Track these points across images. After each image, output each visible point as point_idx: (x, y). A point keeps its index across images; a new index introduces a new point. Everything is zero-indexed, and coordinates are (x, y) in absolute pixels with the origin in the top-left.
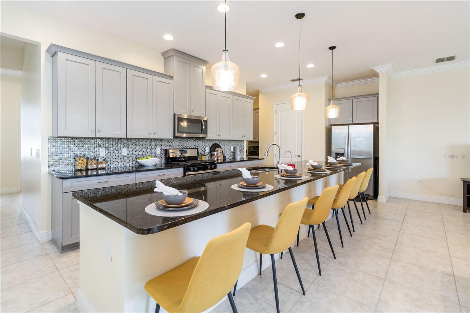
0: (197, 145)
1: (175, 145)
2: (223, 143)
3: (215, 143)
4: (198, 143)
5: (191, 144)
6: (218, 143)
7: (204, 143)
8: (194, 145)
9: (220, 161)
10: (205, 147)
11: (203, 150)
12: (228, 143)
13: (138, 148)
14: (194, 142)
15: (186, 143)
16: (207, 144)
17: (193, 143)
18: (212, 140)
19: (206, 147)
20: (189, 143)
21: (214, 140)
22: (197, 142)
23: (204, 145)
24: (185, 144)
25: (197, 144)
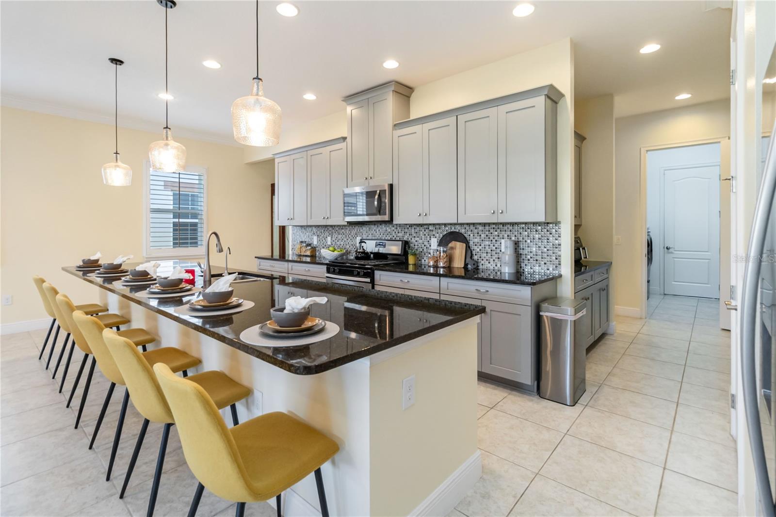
0: (415, 235)
1: (379, 234)
2: (476, 231)
3: (453, 230)
4: (416, 231)
5: (403, 232)
6: (463, 231)
7: (427, 230)
8: (408, 234)
9: (442, 270)
10: (430, 239)
11: (426, 243)
12: (492, 231)
13: (340, 236)
14: (408, 228)
15: (395, 230)
16: (434, 233)
17: (406, 230)
18: (445, 225)
19: (432, 239)
20: (400, 230)
21: (451, 224)
22: (415, 228)
23: (427, 235)
24: (394, 232)
25: (413, 233)
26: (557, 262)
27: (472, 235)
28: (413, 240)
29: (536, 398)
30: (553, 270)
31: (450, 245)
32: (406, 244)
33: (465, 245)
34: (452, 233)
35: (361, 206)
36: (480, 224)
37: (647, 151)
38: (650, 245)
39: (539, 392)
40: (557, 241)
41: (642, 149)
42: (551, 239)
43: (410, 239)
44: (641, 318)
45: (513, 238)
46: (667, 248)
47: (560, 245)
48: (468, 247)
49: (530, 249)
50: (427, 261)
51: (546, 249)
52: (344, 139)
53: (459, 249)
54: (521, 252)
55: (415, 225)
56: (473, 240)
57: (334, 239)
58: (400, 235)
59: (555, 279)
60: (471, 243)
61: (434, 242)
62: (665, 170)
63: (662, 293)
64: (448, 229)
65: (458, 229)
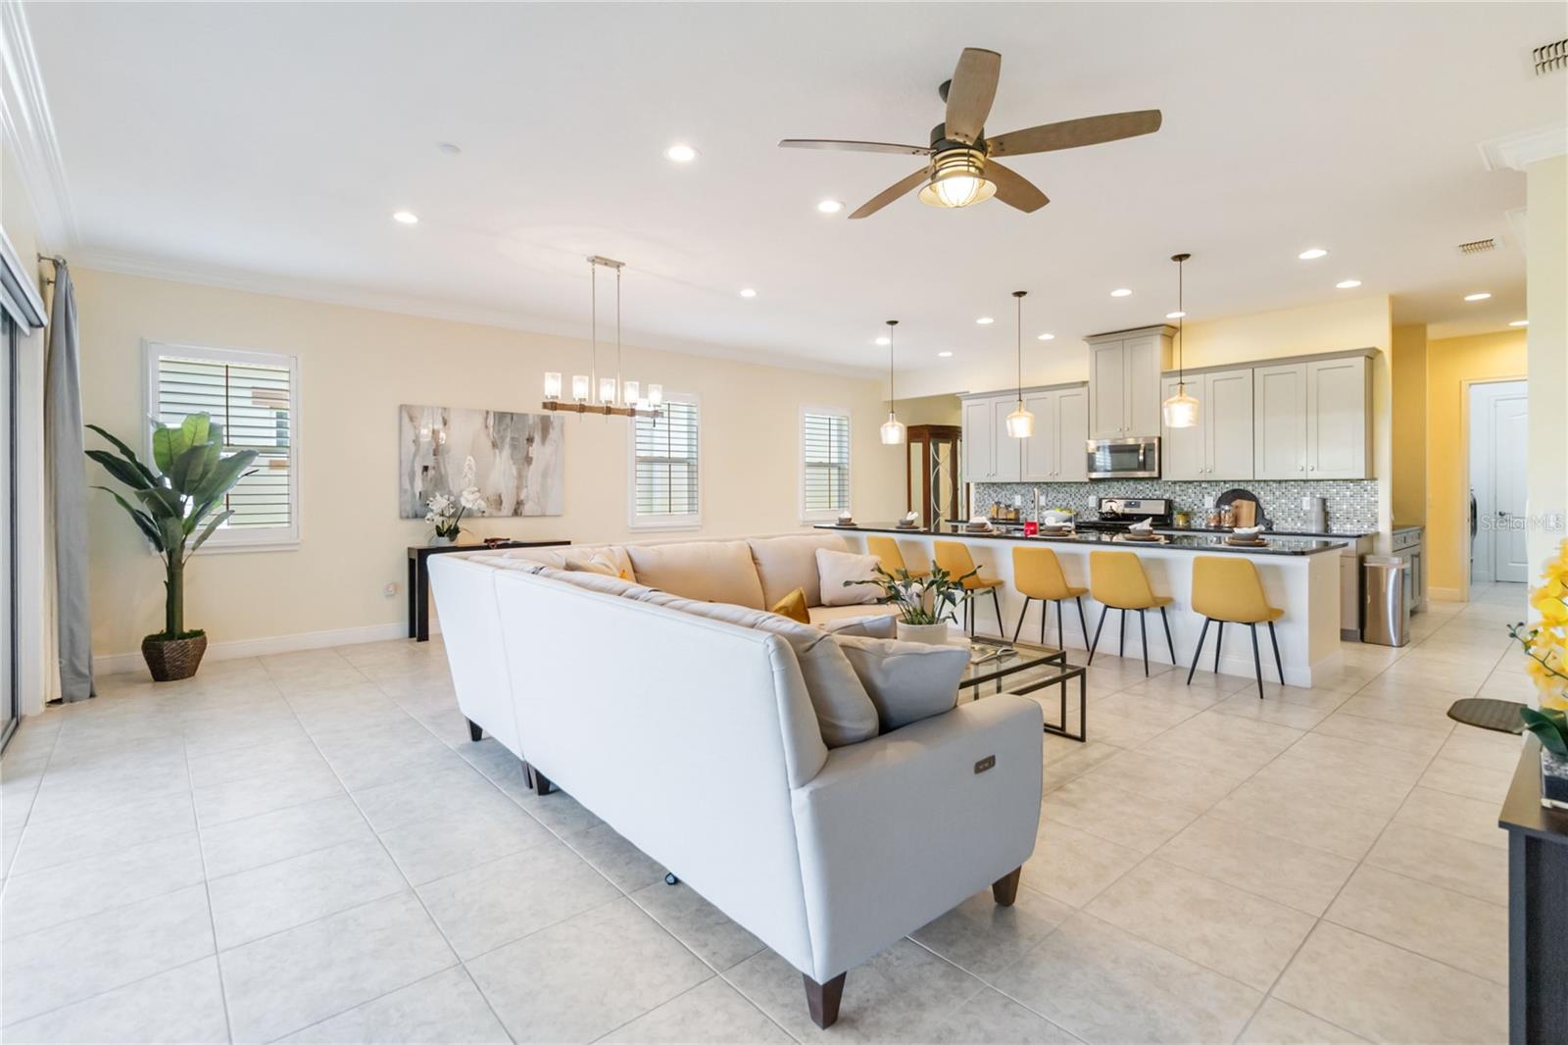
0: (1181, 493)
1: (1133, 492)
2: (1268, 488)
3: (1236, 487)
4: (1184, 488)
6: (1250, 488)
7: (1198, 488)
8: (1176, 492)
10: (1203, 498)
11: (1197, 502)
12: (1290, 488)
13: (1061, 496)
14: (1172, 486)
15: (1161, 488)
16: (1208, 491)
17: (1169, 488)
18: (1225, 482)
19: (1206, 497)
20: (1165, 488)
21: (1233, 481)
23: (1198, 493)
26: (1373, 519)
27: (1262, 493)
28: (1177, 500)
29: (1359, 646)
30: (1369, 527)
31: (1234, 503)
32: (1169, 504)
33: (1254, 503)
34: (1234, 491)
35: (1103, 459)
36: (1274, 481)
37: (1470, 385)
38: (1474, 507)
39: (1362, 639)
40: (1373, 499)
41: (1463, 382)
42: (1366, 496)
43: (1172, 498)
44: (1462, 601)
45: (1318, 496)
46: (1500, 514)
47: (1377, 502)
48: (1258, 506)
49: (1340, 505)
50: (1198, 522)
51: (1359, 507)
52: (1084, 383)
53: (1246, 508)
54: (1328, 509)
55: (1179, 482)
56: (1264, 496)
57: (1050, 498)
58: (1157, 493)
59: (1372, 538)
60: (1261, 501)
61: (1209, 502)
62: (1497, 400)
63: (1493, 579)
64: (1228, 487)
65: (1242, 486)
